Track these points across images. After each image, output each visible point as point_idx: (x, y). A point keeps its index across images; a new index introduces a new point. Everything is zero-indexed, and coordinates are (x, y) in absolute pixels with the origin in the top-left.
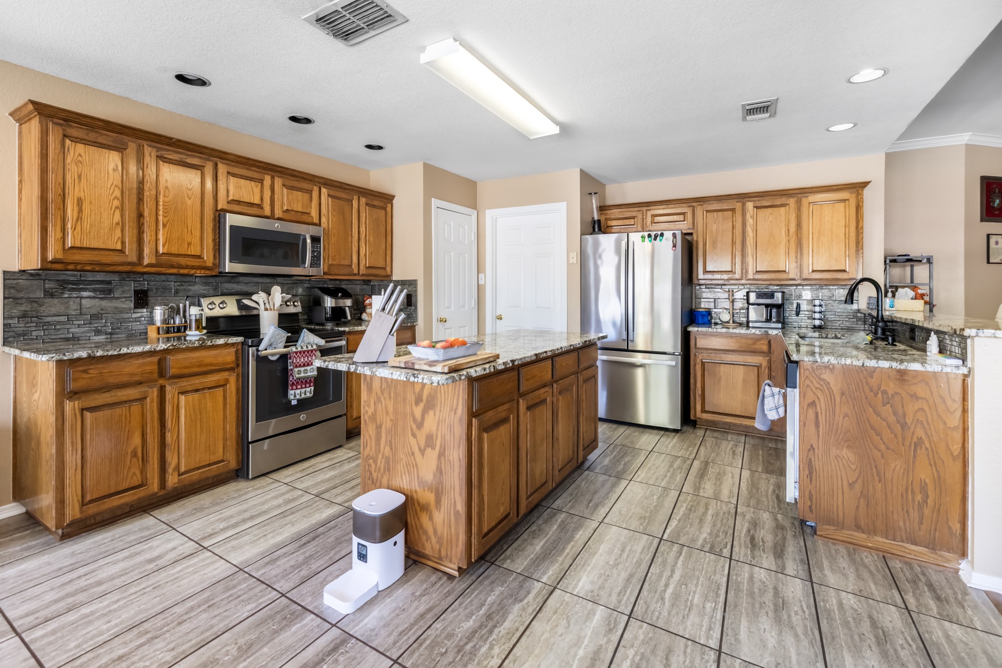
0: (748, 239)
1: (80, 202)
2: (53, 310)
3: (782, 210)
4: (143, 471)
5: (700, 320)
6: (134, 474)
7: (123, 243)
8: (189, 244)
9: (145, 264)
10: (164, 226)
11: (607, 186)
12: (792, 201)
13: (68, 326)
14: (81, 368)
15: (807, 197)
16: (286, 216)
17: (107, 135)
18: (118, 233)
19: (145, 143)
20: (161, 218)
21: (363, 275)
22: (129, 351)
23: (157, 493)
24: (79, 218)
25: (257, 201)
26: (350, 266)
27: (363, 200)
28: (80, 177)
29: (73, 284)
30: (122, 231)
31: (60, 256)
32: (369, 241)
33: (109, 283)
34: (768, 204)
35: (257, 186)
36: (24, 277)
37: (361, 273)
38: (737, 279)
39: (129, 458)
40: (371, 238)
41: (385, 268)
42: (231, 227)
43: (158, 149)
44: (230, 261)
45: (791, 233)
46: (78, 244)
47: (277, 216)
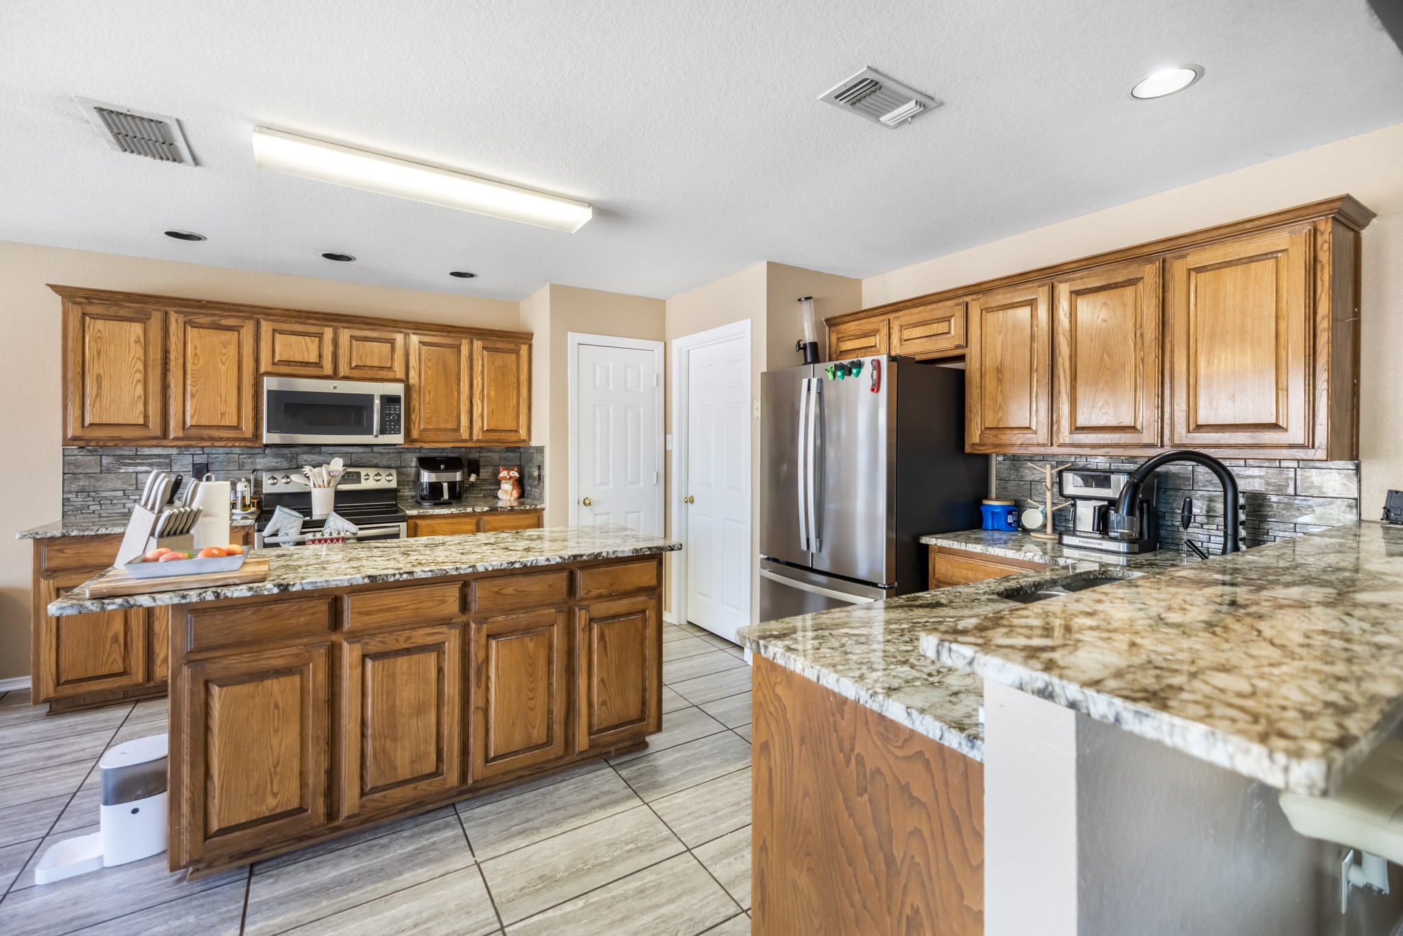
0: (1060, 360)
1: (99, 378)
2: (110, 485)
3: (1129, 291)
4: (126, 657)
6: (115, 660)
7: (146, 417)
8: (223, 414)
9: (171, 437)
10: (193, 396)
11: (863, 281)
12: (1150, 272)
13: (124, 501)
14: (57, 548)
15: (1184, 256)
16: (355, 373)
17: (128, 307)
18: (140, 407)
19: (171, 311)
20: (189, 388)
21: (478, 441)
22: (108, 532)
23: (141, 684)
24: (98, 395)
25: (313, 358)
26: (458, 429)
27: (478, 344)
28: (99, 353)
29: (129, 459)
30: (145, 404)
31: (79, 433)
32: (488, 396)
33: (168, 456)
34: (1098, 284)
35: (313, 342)
36: (82, 453)
37: (475, 438)
38: (1039, 445)
39: (109, 643)
40: (492, 393)
41: (517, 431)
42: (269, 392)
43: (186, 314)
44: (268, 431)
45: (1147, 343)
46: (97, 421)
47: (342, 374)
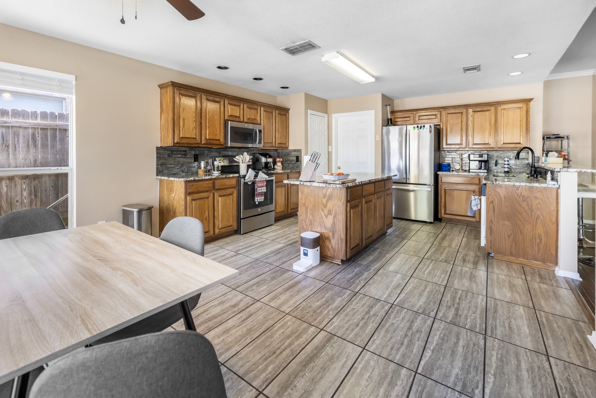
0: (469, 128)
1: (184, 119)
2: (170, 162)
3: (487, 113)
4: (209, 226)
5: (444, 169)
6: (206, 227)
7: (196, 135)
8: (216, 135)
9: (202, 143)
10: (208, 127)
11: (395, 100)
12: (492, 108)
13: (174, 169)
14: (192, 184)
15: (501, 106)
16: (248, 121)
17: (191, 92)
18: (195, 131)
19: (202, 94)
20: (207, 124)
21: (277, 147)
23: (212, 236)
24: (184, 126)
25: (238, 115)
26: (272, 143)
27: (277, 112)
28: (184, 109)
29: (176, 152)
30: (196, 130)
31: (178, 141)
32: (280, 131)
33: (186, 151)
34: (480, 110)
35: (238, 108)
36: (162, 149)
37: (276, 146)
38: (463, 148)
39: (205, 220)
41: (286, 144)
42: (231, 127)
43: (207, 96)
44: (230, 142)
45: (492, 124)
46: (183, 136)
47: (245, 121)
